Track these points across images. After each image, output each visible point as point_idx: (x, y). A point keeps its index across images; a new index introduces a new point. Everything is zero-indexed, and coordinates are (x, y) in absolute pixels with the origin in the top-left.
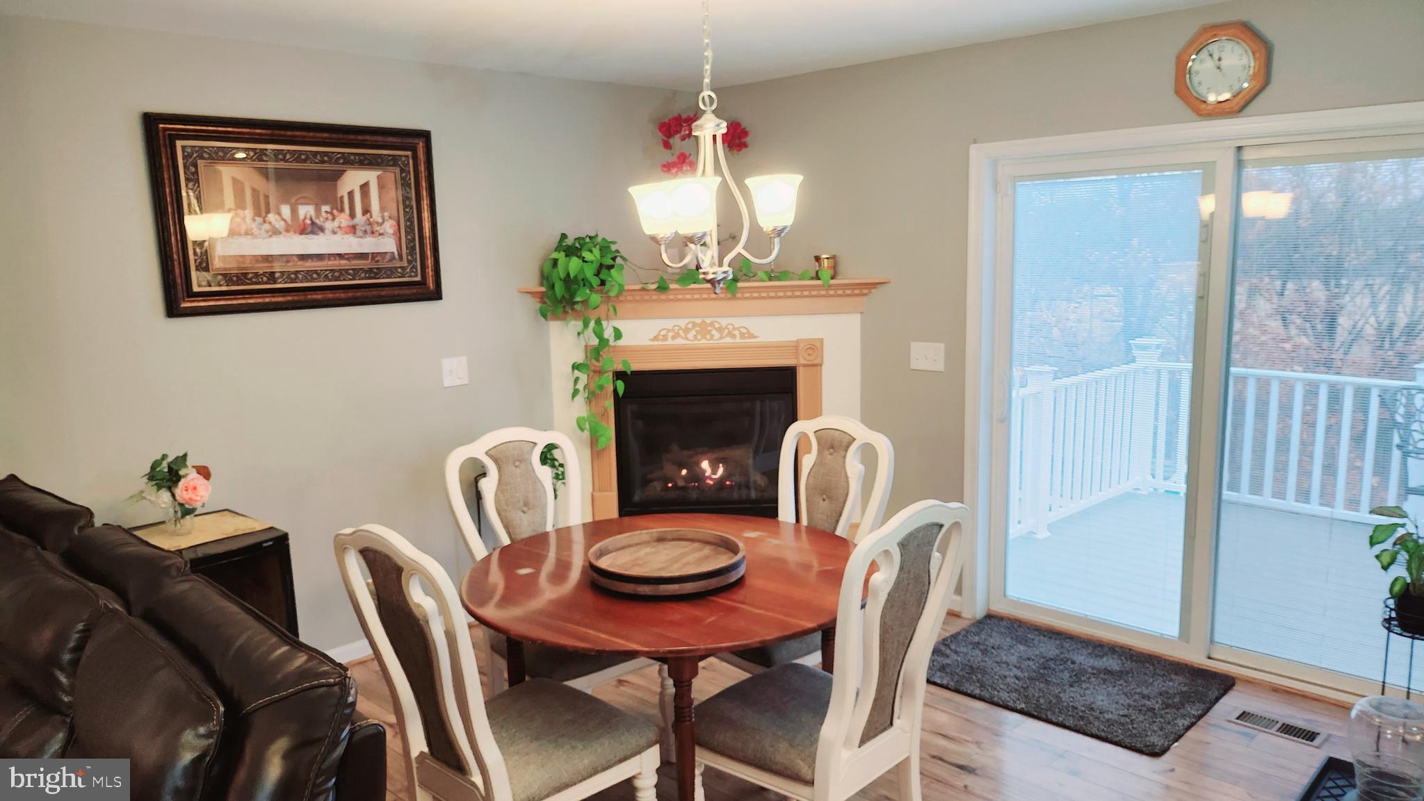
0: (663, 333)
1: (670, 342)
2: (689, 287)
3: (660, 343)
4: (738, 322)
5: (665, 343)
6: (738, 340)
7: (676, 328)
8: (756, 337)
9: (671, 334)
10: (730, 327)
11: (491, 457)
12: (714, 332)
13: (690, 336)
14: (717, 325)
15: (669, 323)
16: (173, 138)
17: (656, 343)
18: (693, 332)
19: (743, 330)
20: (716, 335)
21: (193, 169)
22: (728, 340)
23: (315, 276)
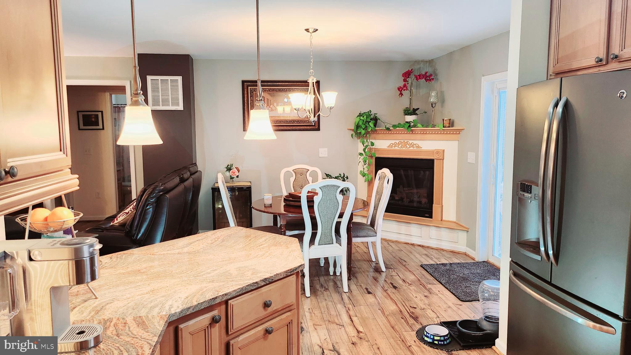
0: (391, 145)
1: (393, 148)
2: (397, 129)
3: (390, 148)
4: (415, 142)
5: (392, 148)
6: (415, 149)
7: (395, 143)
8: (421, 148)
9: (394, 145)
10: (413, 144)
11: (294, 172)
12: (407, 145)
13: (400, 146)
14: (408, 143)
15: (393, 142)
16: (248, 86)
17: (389, 148)
18: (401, 145)
19: (417, 145)
20: (408, 146)
21: (252, 94)
22: (412, 148)
23: (282, 122)
